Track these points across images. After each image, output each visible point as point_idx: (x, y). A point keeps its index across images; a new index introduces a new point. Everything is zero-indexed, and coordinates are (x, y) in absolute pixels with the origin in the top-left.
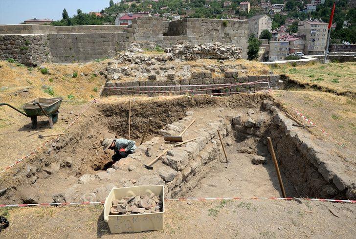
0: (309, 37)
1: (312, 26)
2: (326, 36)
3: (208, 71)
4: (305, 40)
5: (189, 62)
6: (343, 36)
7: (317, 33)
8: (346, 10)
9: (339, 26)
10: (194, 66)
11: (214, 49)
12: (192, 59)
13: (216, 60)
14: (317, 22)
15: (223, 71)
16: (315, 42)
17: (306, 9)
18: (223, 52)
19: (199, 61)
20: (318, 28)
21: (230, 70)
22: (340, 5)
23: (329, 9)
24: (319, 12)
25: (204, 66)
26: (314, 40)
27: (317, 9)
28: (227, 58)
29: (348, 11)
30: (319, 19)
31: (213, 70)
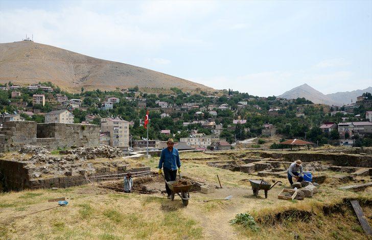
0: (113, 133)
1: (114, 122)
2: (128, 133)
3: (106, 167)
4: (109, 136)
5: (90, 160)
6: (142, 133)
7: (120, 130)
8: (138, 109)
9: (137, 124)
10: (95, 164)
11: (106, 150)
12: (92, 158)
13: (108, 159)
14: (118, 119)
15: (115, 166)
16: (119, 138)
17: (104, 106)
18: (111, 152)
19: (97, 160)
20: (119, 125)
21: (120, 165)
22: (132, 105)
23: (124, 107)
24: (116, 110)
25: (103, 163)
26: (118, 137)
27: (114, 107)
28: (114, 157)
29: (139, 111)
30: (119, 117)
31: (109, 166)
